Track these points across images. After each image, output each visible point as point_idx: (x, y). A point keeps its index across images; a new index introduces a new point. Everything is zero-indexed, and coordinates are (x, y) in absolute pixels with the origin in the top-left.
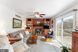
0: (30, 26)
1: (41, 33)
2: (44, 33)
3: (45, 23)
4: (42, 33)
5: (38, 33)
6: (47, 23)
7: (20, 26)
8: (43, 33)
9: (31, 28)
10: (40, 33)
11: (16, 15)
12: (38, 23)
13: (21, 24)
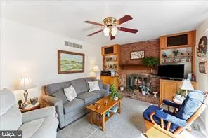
0: (111, 67)
1: (144, 93)
2: (158, 95)
3: (165, 56)
4: (152, 93)
5: (136, 91)
6: (176, 53)
7: (81, 70)
8: (155, 93)
9: (113, 73)
10: (141, 91)
11: (67, 43)
12: (135, 56)
13: (83, 63)
